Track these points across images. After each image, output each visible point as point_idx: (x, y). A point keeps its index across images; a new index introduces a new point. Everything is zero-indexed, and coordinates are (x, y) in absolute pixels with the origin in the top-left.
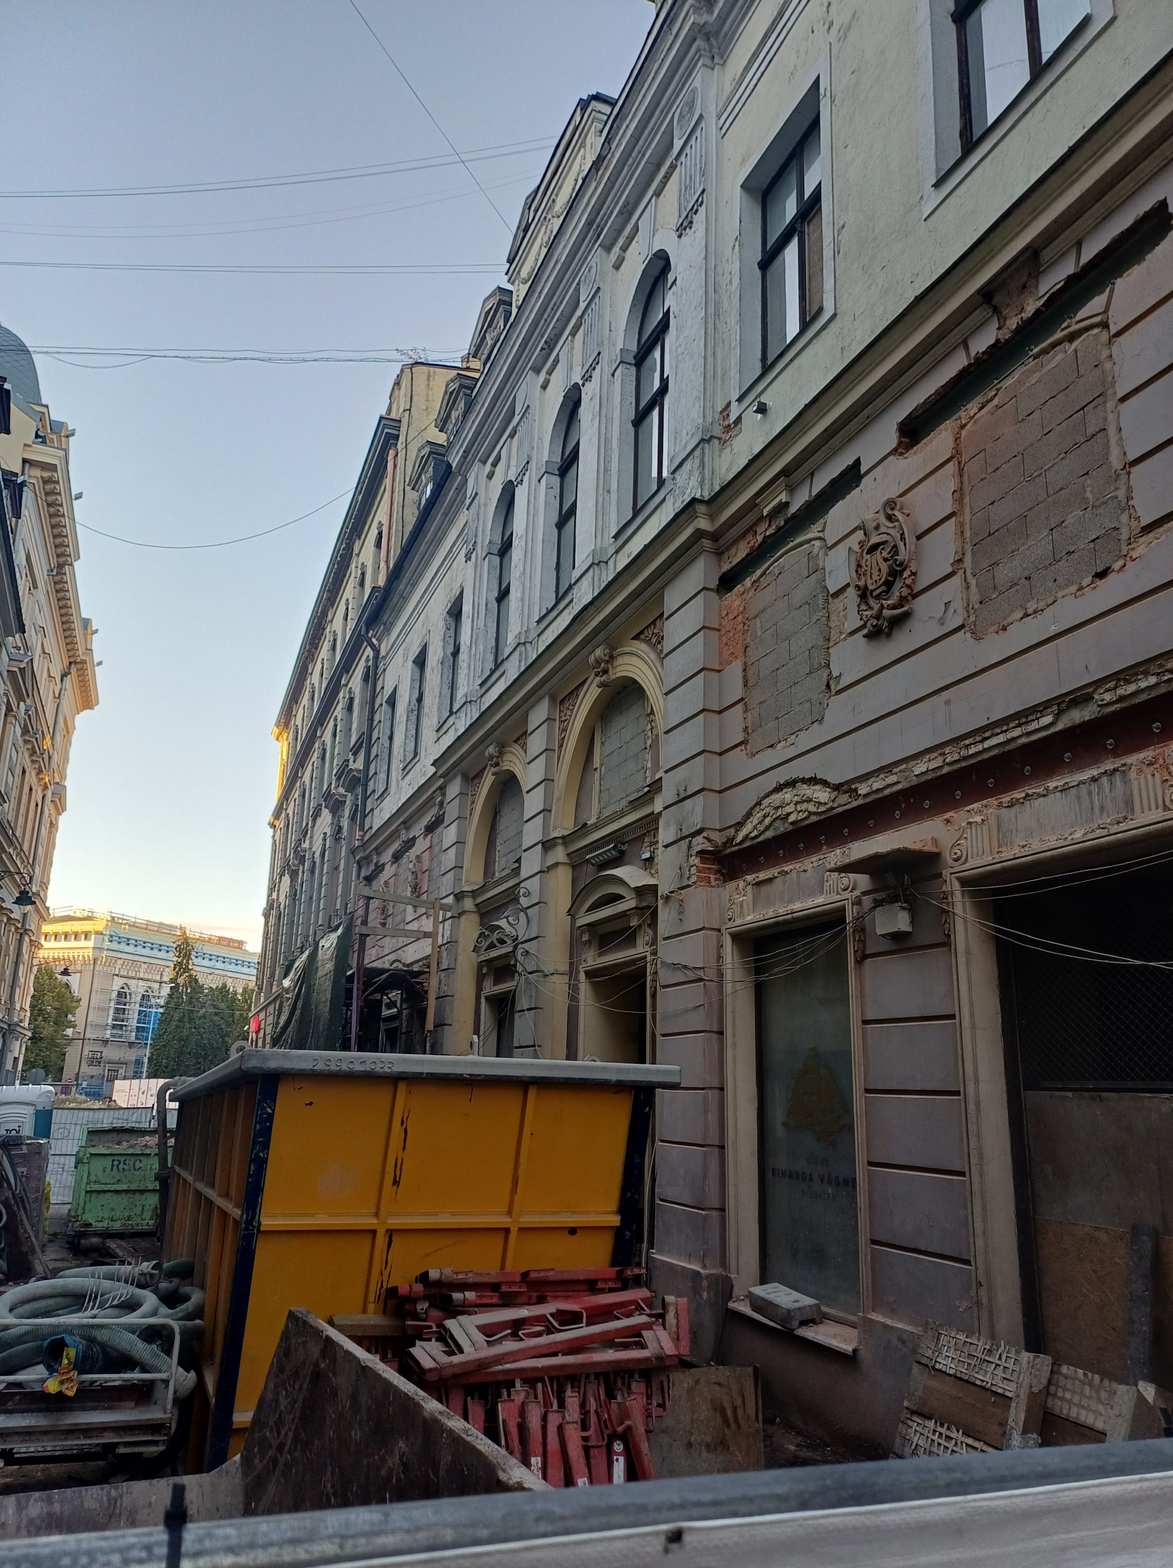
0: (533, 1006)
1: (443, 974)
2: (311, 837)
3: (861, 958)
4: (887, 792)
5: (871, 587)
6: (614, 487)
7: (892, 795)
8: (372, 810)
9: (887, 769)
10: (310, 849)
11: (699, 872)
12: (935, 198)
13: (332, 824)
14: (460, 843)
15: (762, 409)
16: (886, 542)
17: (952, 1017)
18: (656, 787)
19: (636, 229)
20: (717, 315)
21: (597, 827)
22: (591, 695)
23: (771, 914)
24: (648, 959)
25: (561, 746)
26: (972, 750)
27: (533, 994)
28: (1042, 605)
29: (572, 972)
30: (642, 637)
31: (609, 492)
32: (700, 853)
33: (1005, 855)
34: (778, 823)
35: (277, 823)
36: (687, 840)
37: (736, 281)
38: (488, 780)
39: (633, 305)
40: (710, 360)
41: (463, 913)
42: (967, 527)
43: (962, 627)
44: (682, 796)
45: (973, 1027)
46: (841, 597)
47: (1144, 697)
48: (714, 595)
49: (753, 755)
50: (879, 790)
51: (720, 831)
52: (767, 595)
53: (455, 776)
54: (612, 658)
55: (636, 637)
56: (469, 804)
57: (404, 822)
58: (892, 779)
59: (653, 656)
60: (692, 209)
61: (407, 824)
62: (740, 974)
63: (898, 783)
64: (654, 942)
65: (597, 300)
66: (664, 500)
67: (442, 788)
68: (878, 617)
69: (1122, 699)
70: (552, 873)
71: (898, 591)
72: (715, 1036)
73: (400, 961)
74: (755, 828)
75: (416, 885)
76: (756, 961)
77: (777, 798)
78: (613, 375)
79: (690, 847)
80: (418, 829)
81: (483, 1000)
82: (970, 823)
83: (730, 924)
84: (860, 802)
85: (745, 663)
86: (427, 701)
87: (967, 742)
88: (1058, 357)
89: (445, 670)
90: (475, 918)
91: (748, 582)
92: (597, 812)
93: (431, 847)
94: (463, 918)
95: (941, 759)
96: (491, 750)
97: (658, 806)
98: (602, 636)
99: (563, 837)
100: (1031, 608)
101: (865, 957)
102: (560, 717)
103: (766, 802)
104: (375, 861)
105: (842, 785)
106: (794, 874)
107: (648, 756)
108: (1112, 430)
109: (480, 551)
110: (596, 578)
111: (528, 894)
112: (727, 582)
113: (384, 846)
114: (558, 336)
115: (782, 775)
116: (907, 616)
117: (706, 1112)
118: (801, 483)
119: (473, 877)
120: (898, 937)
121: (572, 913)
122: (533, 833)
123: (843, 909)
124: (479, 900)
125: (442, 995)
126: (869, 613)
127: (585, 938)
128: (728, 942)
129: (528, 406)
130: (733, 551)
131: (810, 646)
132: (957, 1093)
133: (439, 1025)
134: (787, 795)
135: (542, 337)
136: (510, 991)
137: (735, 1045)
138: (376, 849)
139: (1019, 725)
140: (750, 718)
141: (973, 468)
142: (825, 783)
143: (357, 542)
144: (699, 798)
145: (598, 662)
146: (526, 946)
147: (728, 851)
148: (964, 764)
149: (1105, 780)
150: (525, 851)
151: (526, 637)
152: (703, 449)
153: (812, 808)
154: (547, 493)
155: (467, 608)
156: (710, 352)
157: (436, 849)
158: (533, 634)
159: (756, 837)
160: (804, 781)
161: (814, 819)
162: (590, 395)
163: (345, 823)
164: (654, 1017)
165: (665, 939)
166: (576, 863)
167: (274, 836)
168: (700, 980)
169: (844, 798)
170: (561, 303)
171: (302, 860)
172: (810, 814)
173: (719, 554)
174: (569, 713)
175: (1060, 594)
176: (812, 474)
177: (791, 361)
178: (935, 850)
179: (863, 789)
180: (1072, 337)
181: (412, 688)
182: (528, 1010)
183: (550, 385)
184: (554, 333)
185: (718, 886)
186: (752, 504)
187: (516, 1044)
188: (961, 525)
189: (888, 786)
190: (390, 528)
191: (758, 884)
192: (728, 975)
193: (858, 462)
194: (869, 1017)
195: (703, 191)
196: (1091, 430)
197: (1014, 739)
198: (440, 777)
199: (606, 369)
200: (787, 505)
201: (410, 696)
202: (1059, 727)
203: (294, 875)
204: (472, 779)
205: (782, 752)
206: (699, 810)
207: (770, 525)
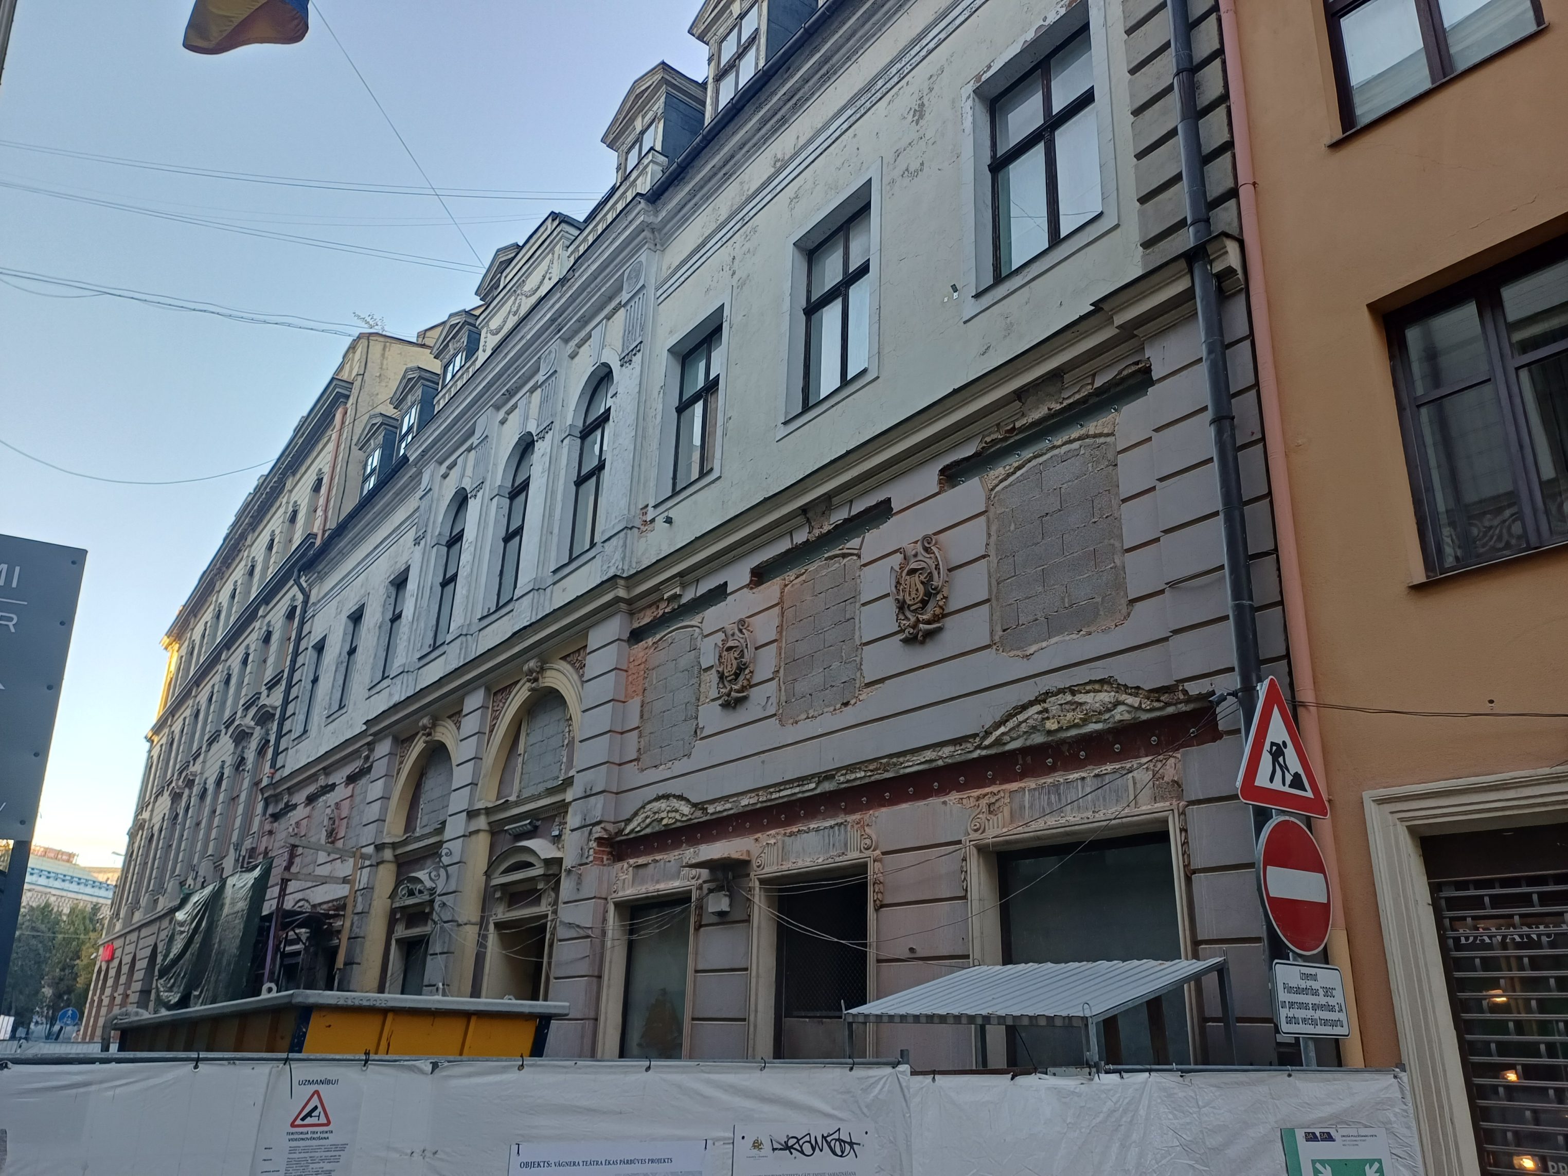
0: (445, 950)
1: (356, 918)
2: (204, 762)
3: (699, 926)
4: (725, 814)
5: (726, 674)
6: (556, 531)
7: (728, 816)
8: (287, 749)
9: (726, 798)
10: (202, 773)
11: (595, 853)
12: (783, 431)
13: (234, 753)
14: (385, 798)
15: (669, 521)
16: (736, 647)
17: (746, 969)
18: (568, 782)
19: (589, 336)
20: (644, 437)
21: (517, 804)
22: (520, 695)
23: (644, 890)
24: (549, 918)
25: (491, 731)
26: (774, 796)
27: (447, 940)
28: (816, 714)
29: (482, 924)
30: (568, 659)
31: (551, 533)
32: (599, 840)
33: (785, 867)
34: (655, 824)
35: (156, 739)
36: (589, 828)
37: (659, 417)
38: (418, 746)
39: (582, 393)
40: (636, 468)
41: (382, 862)
42: (783, 651)
43: (775, 715)
44: (588, 793)
45: (758, 976)
46: (709, 673)
47: (858, 783)
48: (625, 645)
49: (643, 770)
50: (720, 812)
51: (614, 823)
52: (661, 656)
53: (386, 737)
54: (542, 670)
55: (564, 658)
56: (397, 763)
57: (324, 769)
58: (728, 806)
59: (576, 677)
60: (632, 350)
61: (327, 771)
62: (618, 934)
63: (731, 809)
64: (556, 902)
65: (554, 378)
66: (594, 557)
67: (370, 746)
68: (729, 695)
69: (848, 781)
70: (474, 837)
71: (741, 681)
72: (595, 979)
73: (307, 901)
74: (639, 825)
75: (333, 830)
76: (631, 925)
77: (656, 805)
78: (562, 441)
79: (590, 833)
80: (338, 777)
81: (393, 942)
82: (768, 844)
83: (614, 895)
84: (708, 818)
85: (643, 701)
86: (360, 656)
87: (772, 790)
88: (836, 565)
89: (382, 634)
90: (392, 868)
91: (650, 641)
92: (518, 790)
93: (352, 796)
94: (381, 867)
95: (756, 798)
96: (425, 721)
97: (569, 796)
98: (537, 651)
99: (486, 809)
100: (811, 713)
101: (701, 926)
102: (493, 707)
103: (648, 807)
104: (285, 801)
105: (698, 804)
106: (662, 862)
107: (565, 753)
108: (857, 621)
109: (429, 539)
110: (535, 601)
111: (449, 854)
112: (636, 636)
113: (297, 788)
114: (518, 389)
115: (661, 789)
116: (745, 698)
117: (582, 1037)
118: (691, 583)
119: (394, 830)
120: (721, 914)
121: (488, 874)
122: (459, 801)
123: (690, 891)
124: (399, 851)
125: (353, 936)
126: (723, 690)
127: (498, 895)
128: (611, 908)
129: (487, 436)
130: (642, 615)
131: (686, 701)
132: (744, 1020)
133: (349, 963)
134: (662, 804)
135: (505, 385)
136: (426, 935)
137: (609, 986)
138: (288, 789)
139: (799, 786)
140: (642, 743)
141: (789, 613)
142: (687, 800)
143: (291, 479)
144: (601, 798)
145: (531, 671)
146: (444, 898)
147: (618, 839)
148: (769, 804)
149: (836, 828)
150: (450, 816)
151: (468, 630)
152: (626, 534)
153: (678, 817)
154: (497, 512)
155: (412, 585)
156: (636, 463)
157: (357, 799)
158: (474, 628)
159: (639, 831)
160: (675, 796)
161: (679, 824)
162: (542, 451)
163: (250, 755)
164: (549, 963)
165: (565, 903)
166: (495, 830)
167: (150, 751)
168: (588, 937)
169: (699, 813)
170: (523, 367)
171: (190, 783)
172: (677, 820)
173: (631, 614)
174: (501, 704)
175: (825, 710)
176: (698, 580)
177: (691, 495)
178: (747, 858)
179: (711, 810)
180: (844, 556)
181: (344, 640)
182: (441, 953)
183: (508, 422)
184: (515, 385)
185: (609, 865)
186: (656, 588)
187: (426, 982)
188: (780, 648)
189: (725, 810)
190: (332, 479)
191: (639, 867)
192: (610, 934)
193: (726, 584)
194: (700, 967)
195: (641, 342)
196: (848, 616)
197: (795, 794)
198: (370, 735)
199: (557, 436)
200: (680, 596)
201: (342, 647)
202: (818, 791)
203: (176, 797)
204: (402, 742)
205: (662, 773)
206: (600, 806)
207: (668, 605)
